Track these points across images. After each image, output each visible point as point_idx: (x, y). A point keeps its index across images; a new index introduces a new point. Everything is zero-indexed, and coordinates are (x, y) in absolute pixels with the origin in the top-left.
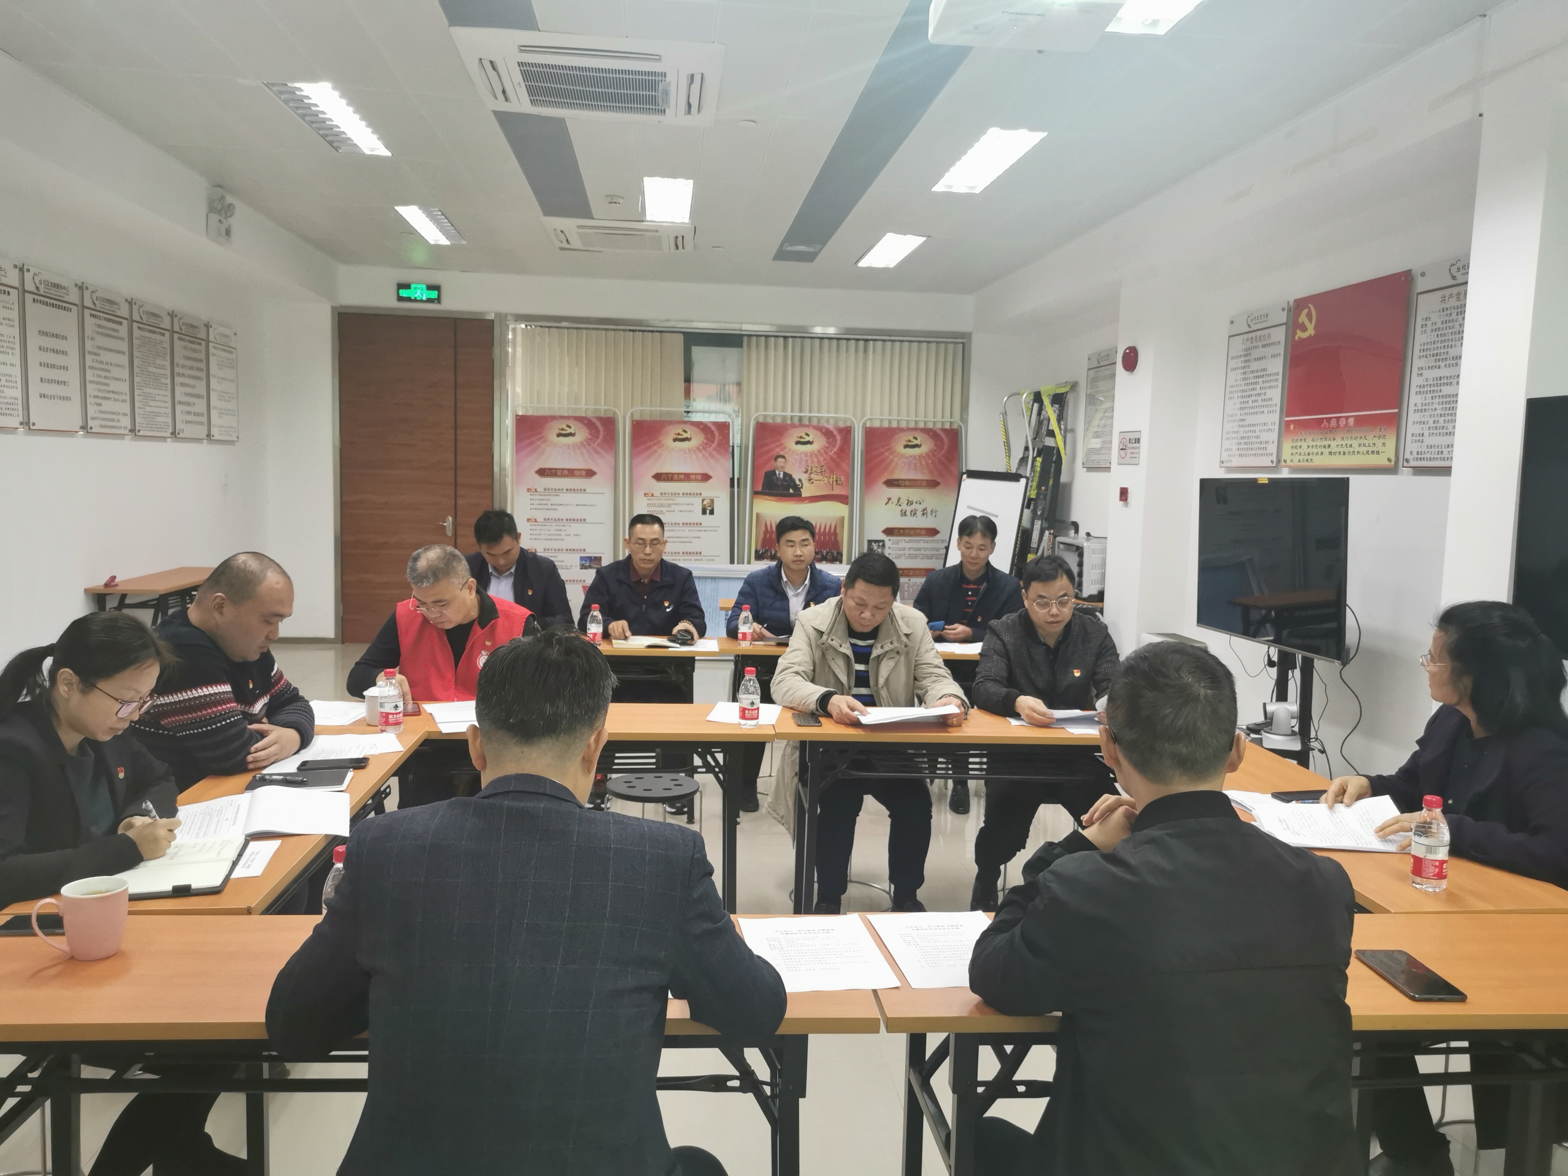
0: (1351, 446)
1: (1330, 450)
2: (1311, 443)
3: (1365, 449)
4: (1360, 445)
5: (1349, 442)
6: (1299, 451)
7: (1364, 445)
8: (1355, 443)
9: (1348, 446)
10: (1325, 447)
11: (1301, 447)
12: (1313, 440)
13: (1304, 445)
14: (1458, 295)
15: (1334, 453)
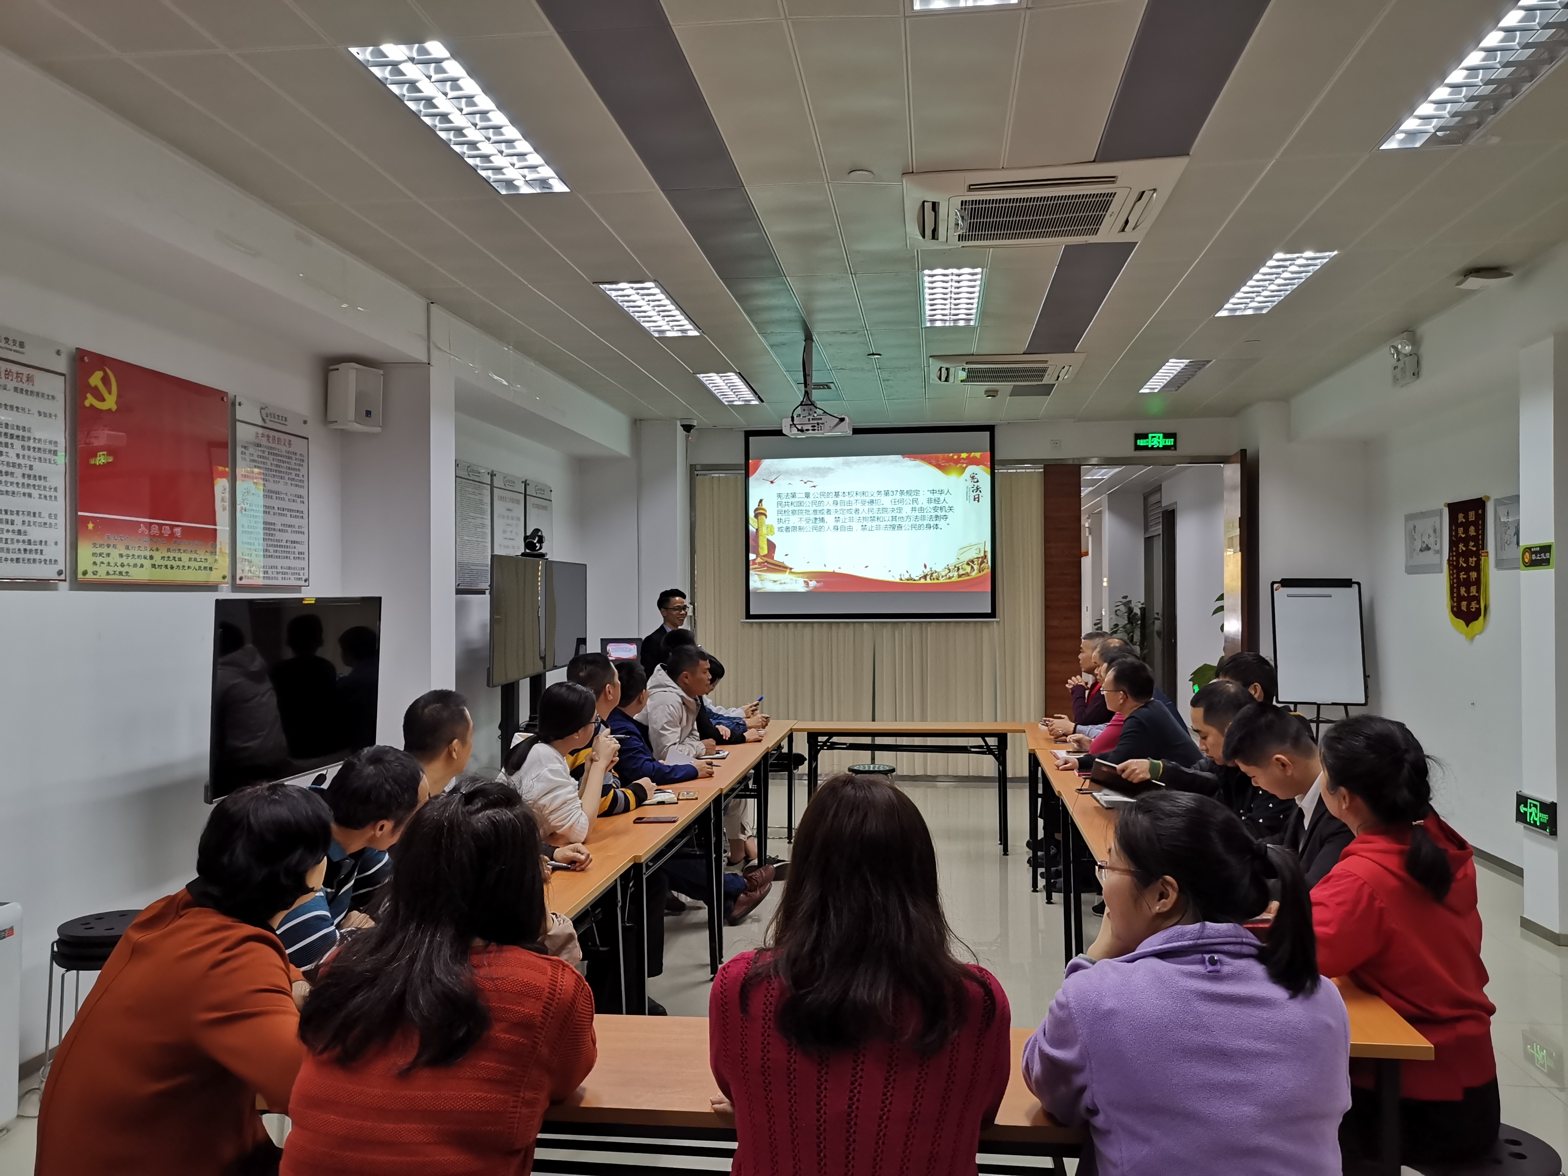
0: (180, 559)
1: (153, 562)
2: (125, 552)
3: (197, 564)
4: (190, 559)
5: (177, 555)
6: (106, 560)
7: (195, 560)
8: (185, 557)
9: (176, 559)
10: (145, 558)
11: (108, 555)
12: (127, 548)
13: (115, 553)
14: (268, 436)
15: (159, 566)
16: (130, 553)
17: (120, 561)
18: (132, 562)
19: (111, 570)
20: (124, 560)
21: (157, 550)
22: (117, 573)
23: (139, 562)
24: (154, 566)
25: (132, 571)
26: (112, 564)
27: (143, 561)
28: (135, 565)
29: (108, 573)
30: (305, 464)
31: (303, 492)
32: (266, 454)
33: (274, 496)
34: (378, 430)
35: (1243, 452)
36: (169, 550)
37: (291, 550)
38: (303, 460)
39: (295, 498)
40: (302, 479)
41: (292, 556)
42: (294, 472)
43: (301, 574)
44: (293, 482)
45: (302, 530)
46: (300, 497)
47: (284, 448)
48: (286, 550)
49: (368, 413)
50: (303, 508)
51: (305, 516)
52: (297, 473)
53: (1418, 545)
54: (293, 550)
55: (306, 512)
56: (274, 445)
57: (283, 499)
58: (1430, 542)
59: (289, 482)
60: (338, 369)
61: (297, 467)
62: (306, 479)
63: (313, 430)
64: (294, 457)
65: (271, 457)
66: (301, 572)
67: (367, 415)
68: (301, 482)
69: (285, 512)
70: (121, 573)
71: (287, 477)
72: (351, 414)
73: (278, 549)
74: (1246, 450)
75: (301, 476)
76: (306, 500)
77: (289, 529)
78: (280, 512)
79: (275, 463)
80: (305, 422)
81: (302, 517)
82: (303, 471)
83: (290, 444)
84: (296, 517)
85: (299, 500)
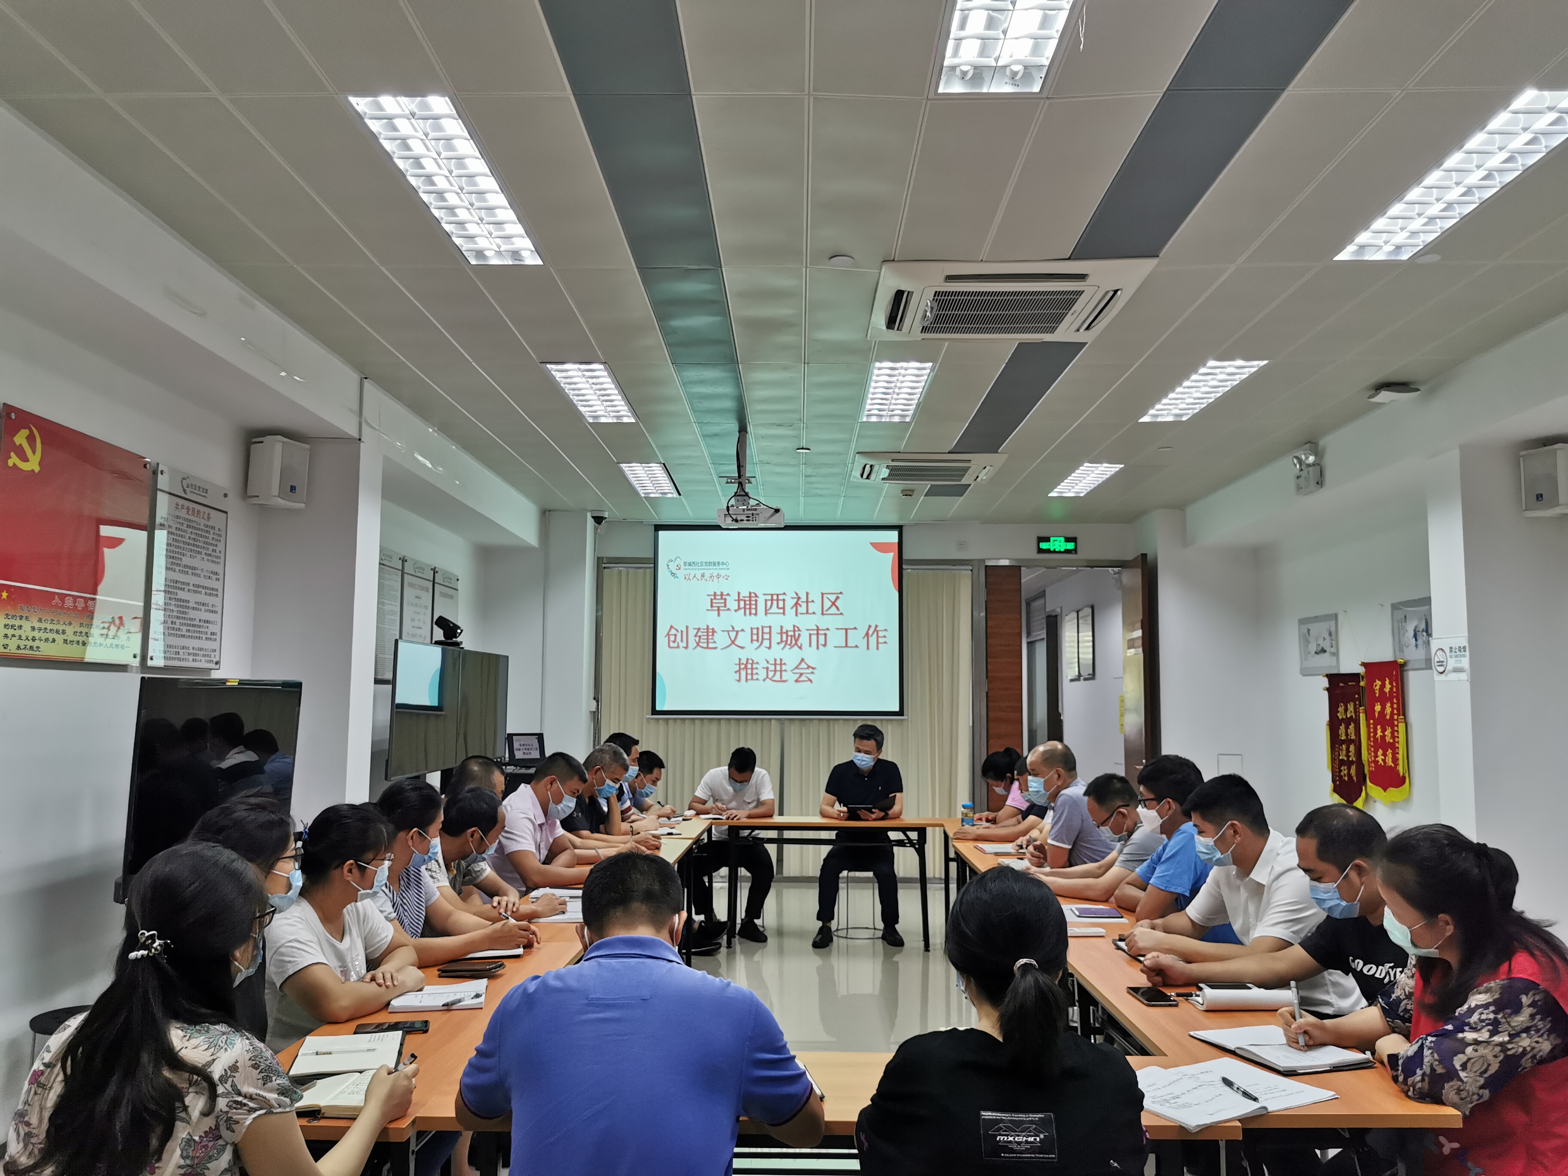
0: (92, 635)
2: (37, 625)
3: (109, 642)
4: (102, 636)
6: (17, 633)
7: (108, 636)
9: (89, 634)
11: (20, 628)
12: (40, 620)
13: (27, 626)
14: (188, 508)
15: (71, 641)
16: (43, 625)
17: (31, 634)
18: (44, 636)
19: (22, 643)
20: (36, 634)
21: (70, 624)
22: (28, 647)
23: (51, 636)
24: (65, 641)
25: (42, 645)
26: (24, 637)
27: (55, 636)
28: (47, 640)
29: (19, 647)
30: (223, 539)
31: (219, 569)
32: (184, 527)
33: (190, 571)
34: (303, 505)
35: (1144, 556)
36: (81, 625)
37: (204, 630)
38: (221, 535)
39: (211, 575)
40: (219, 555)
41: (204, 637)
42: (211, 548)
43: (212, 656)
44: (210, 558)
45: (216, 609)
46: (216, 574)
47: (203, 522)
48: (198, 629)
49: (293, 489)
50: (218, 585)
51: (220, 594)
52: (215, 548)
53: (1313, 648)
54: (206, 630)
55: (220, 590)
56: (192, 518)
57: (198, 575)
58: (1326, 645)
59: (206, 558)
60: (262, 442)
61: (213, 542)
62: (222, 555)
63: (233, 504)
64: (212, 532)
65: (190, 530)
66: (213, 654)
67: (291, 491)
68: (217, 557)
69: (200, 589)
70: (31, 648)
71: (204, 552)
72: (275, 490)
73: (191, 628)
74: (1146, 555)
75: (217, 551)
76: (221, 577)
77: (203, 608)
78: (195, 589)
79: (193, 536)
80: (226, 495)
81: (217, 595)
82: (221, 547)
83: (209, 518)
84: (210, 594)
85: (214, 577)
